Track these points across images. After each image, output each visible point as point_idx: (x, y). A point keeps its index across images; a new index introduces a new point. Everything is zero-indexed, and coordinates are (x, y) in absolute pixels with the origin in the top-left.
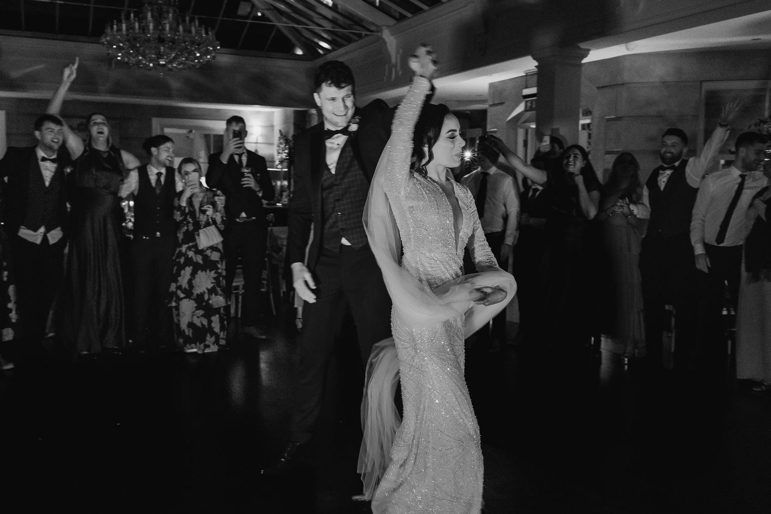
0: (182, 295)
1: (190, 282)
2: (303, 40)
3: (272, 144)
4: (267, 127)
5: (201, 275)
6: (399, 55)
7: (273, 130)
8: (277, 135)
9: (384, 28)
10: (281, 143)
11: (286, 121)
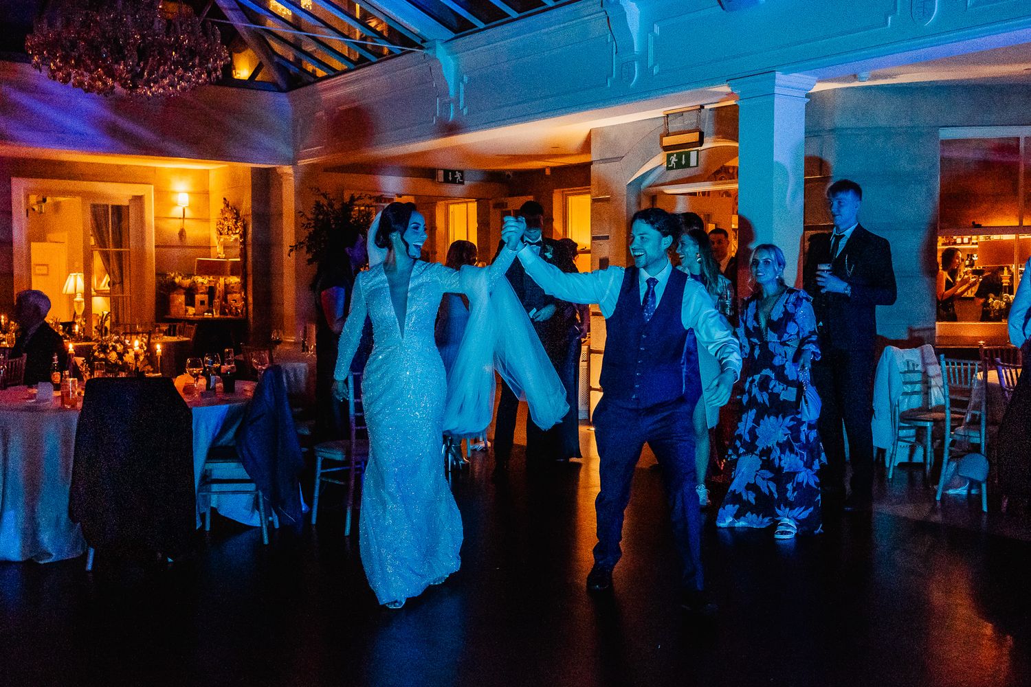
0: (742, 451)
1: (752, 433)
2: (276, 59)
3: (207, 220)
4: (198, 193)
5: (770, 422)
6: (462, 87)
7: (208, 199)
8: (216, 206)
9: (438, 44)
10: (225, 219)
11: (234, 182)
